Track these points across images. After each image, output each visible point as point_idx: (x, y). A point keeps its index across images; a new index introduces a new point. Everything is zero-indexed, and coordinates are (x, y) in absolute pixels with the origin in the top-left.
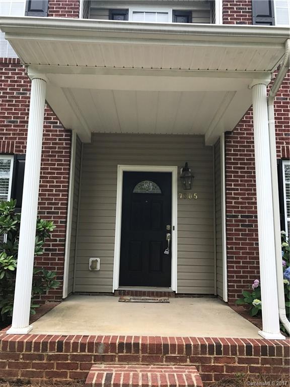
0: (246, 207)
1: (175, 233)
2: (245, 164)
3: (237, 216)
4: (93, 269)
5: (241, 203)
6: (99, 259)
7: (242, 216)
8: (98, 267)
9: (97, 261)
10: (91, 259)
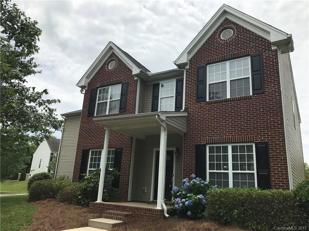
0: (190, 166)
1: (174, 178)
2: (191, 147)
3: (186, 170)
4: (144, 192)
5: (189, 164)
6: (146, 188)
7: (189, 170)
8: (146, 191)
9: (145, 189)
10: (144, 188)
